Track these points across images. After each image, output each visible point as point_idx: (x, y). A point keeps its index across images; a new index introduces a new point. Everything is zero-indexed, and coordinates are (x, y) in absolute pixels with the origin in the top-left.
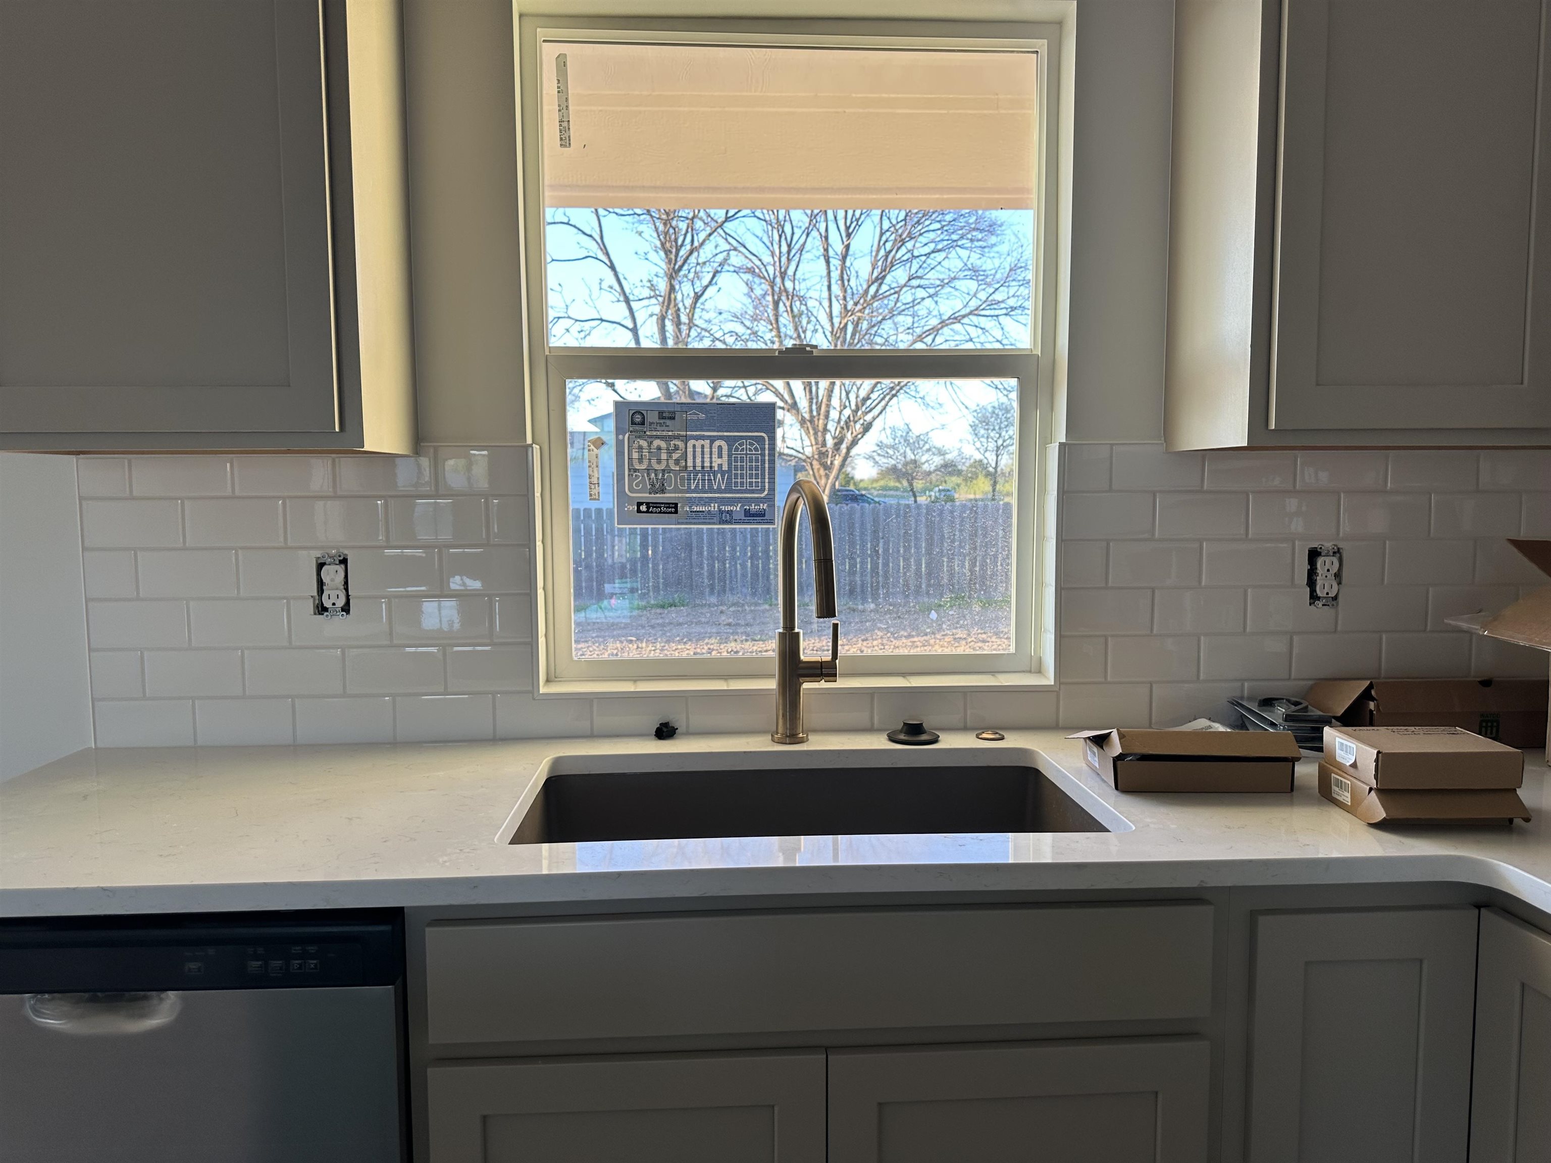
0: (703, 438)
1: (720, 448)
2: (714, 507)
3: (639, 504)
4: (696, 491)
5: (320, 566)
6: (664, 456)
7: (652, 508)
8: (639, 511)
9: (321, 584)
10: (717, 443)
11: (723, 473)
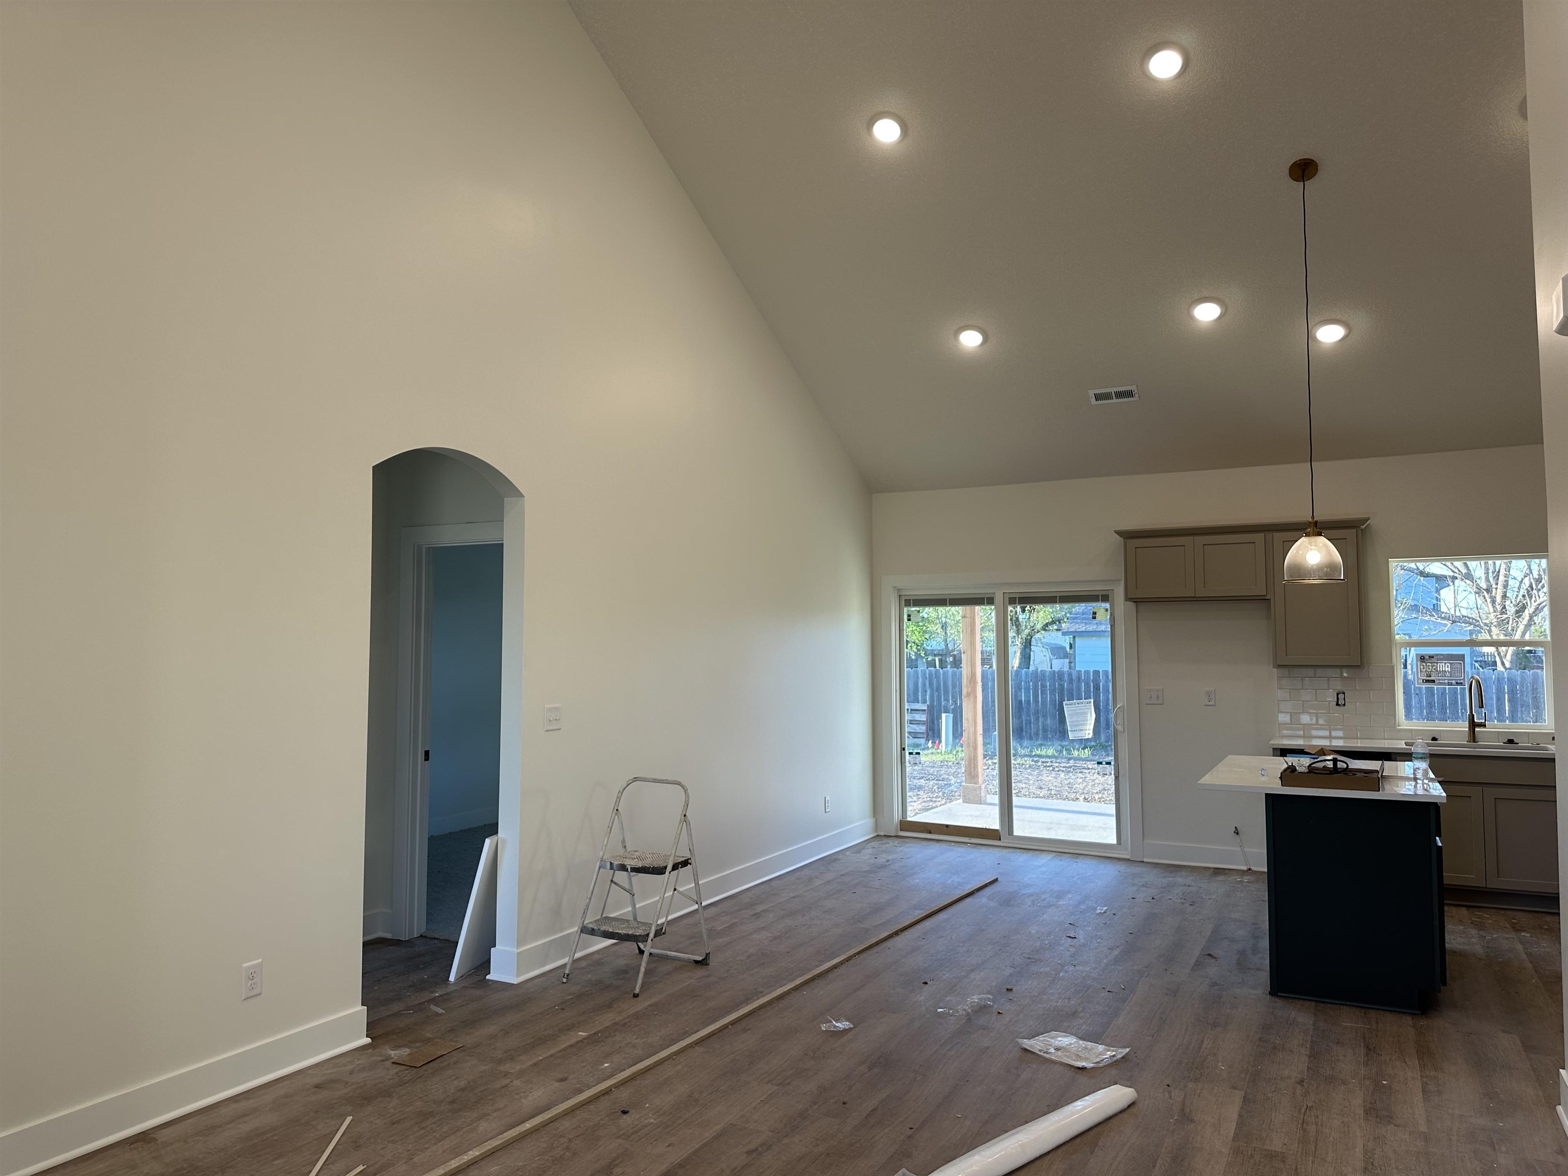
0: (1442, 663)
1: (1448, 666)
2: (1446, 681)
3: (1423, 680)
4: (1441, 677)
5: (1338, 694)
6: (1430, 667)
7: (1427, 681)
8: (1423, 682)
9: (1338, 698)
10: (1447, 664)
11: (1449, 672)
